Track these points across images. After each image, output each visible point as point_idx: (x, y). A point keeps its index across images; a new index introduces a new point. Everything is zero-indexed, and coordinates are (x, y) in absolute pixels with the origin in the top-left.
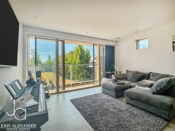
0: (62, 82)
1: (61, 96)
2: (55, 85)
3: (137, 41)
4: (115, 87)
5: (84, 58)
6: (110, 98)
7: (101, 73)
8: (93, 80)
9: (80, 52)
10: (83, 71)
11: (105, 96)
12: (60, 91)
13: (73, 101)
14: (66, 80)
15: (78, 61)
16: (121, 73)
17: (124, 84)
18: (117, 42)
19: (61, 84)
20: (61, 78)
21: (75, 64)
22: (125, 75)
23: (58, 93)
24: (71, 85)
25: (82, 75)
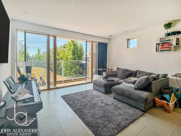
0: (53, 78)
1: (52, 92)
2: (46, 81)
3: (128, 40)
4: (104, 84)
5: (77, 54)
6: (100, 94)
7: (93, 70)
8: (85, 77)
9: (72, 47)
10: (76, 67)
11: (95, 93)
12: (51, 88)
13: (64, 97)
14: (57, 76)
15: (71, 56)
16: (113, 70)
17: (113, 81)
18: (110, 39)
19: (52, 80)
20: (52, 74)
21: (67, 59)
22: (116, 72)
23: (49, 89)
24: (62, 81)
25: (75, 71)
